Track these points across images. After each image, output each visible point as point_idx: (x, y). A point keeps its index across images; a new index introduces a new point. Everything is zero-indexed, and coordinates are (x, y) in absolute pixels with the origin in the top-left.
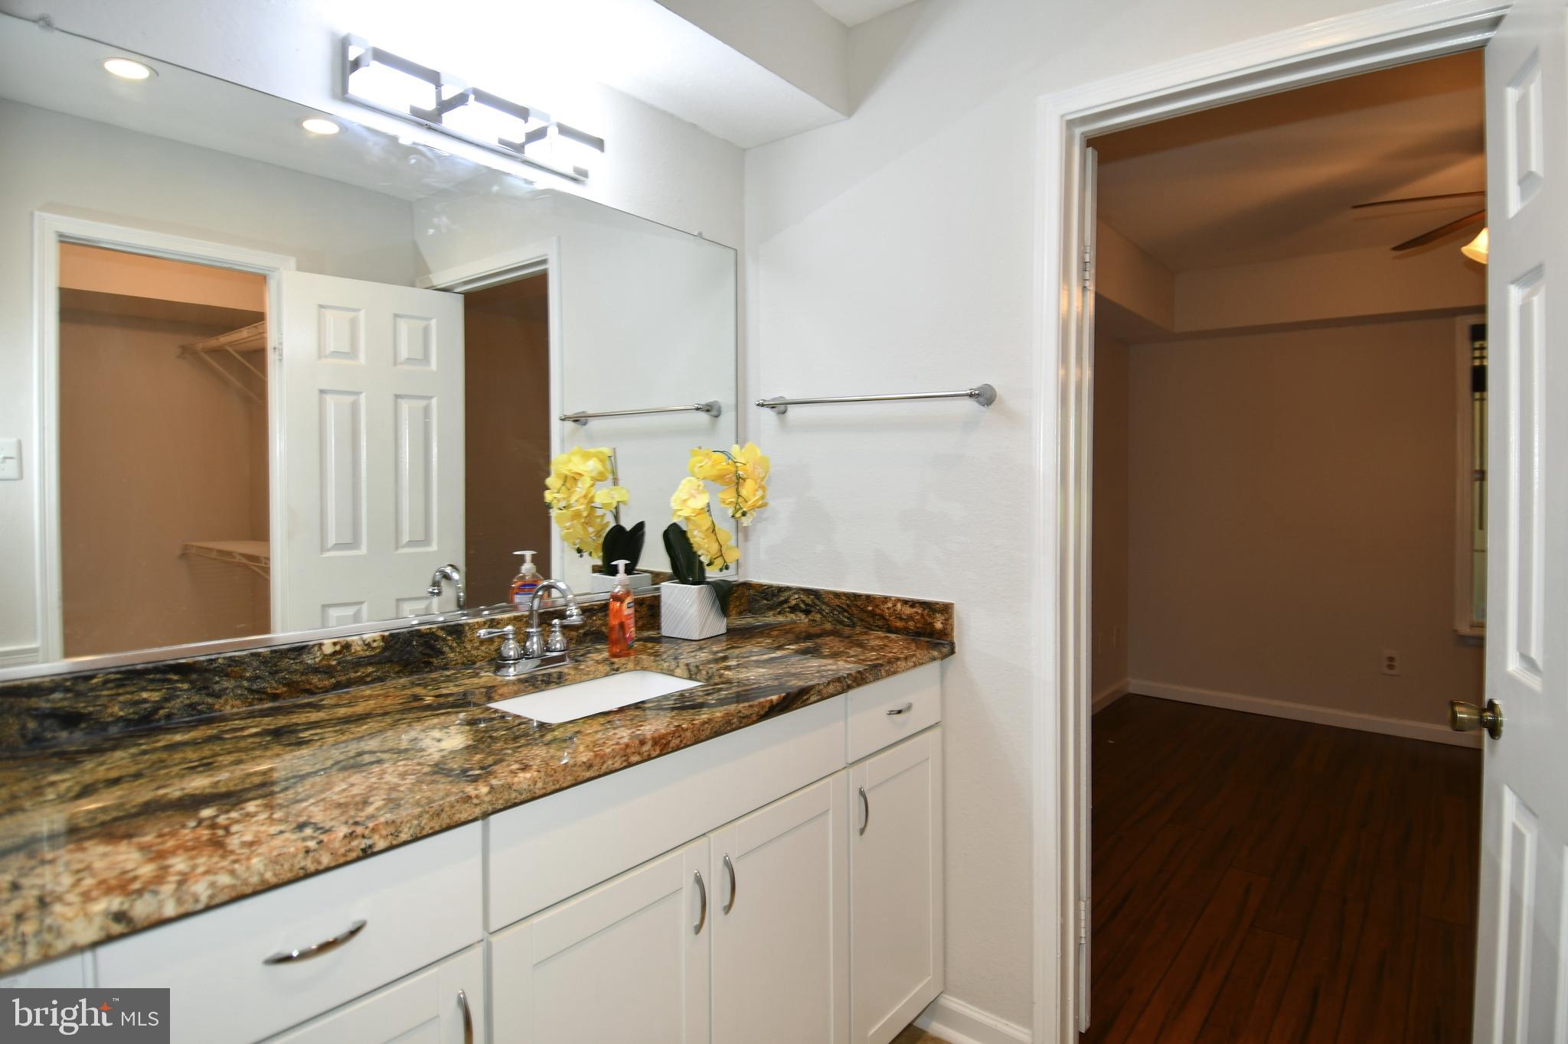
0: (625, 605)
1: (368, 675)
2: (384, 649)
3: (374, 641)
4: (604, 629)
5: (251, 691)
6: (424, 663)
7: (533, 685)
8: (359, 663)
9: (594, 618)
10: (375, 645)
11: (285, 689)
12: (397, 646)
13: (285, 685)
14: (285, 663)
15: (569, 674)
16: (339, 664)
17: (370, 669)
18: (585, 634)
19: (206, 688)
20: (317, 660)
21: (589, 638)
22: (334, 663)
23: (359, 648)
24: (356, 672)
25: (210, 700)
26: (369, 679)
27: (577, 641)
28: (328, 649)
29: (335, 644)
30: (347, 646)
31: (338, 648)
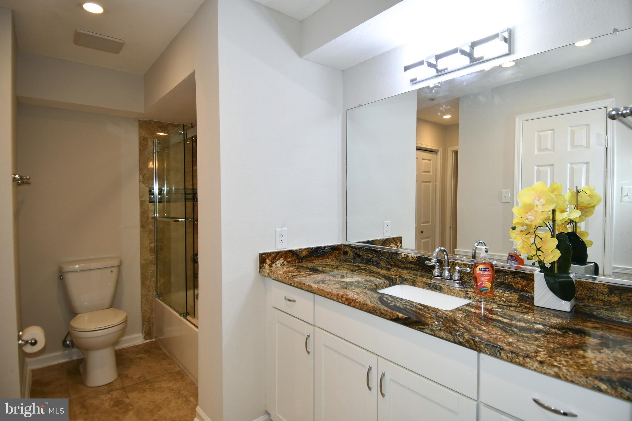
1: (413, 268)
2: (417, 261)
3: (414, 257)
4: (513, 284)
5: (387, 261)
6: (429, 269)
8: (410, 263)
9: (507, 277)
10: (415, 258)
11: (393, 264)
12: (421, 261)
13: (393, 263)
14: (393, 256)
16: (405, 261)
17: (413, 266)
18: (501, 283)
19: (379, 257)
20: (400, 258)
21: (503, 286)
22: (404, 260)
23: (410, 258)
24: (410, 265)
25: (379, 261)
26: (413, 269)
27: (496, 285)
28: (403, 256)
29: (405, 255)
30: (407, 256)
31: (405, 256)
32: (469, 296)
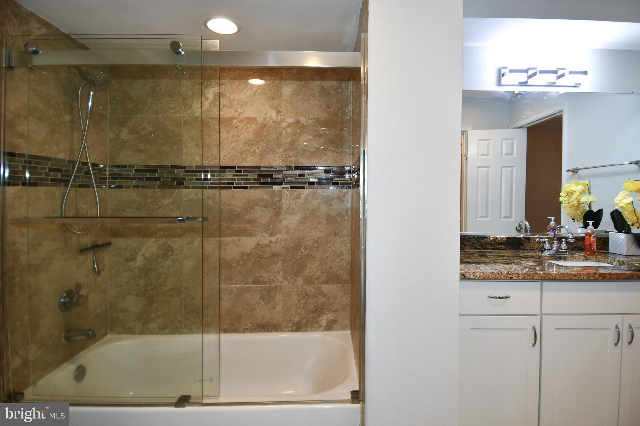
0: (592, 237)
1: (502, 248)
2: (506, 241)
3: (504, 238)
4: (583, 246)
5: (473, 246)
6: (518, 247)
7: (555, 258)
8: (500, 244)
9: (579, 242)
10: (504, 239)
11: (480, 247)
12: (510, 241)
13: (481, 246)
14: (481, 240)
15: (569, 257)
16: (494, 243)
17: (502, 246)
18: (575, 247)
19: (463, 243)
20: (489, 241)
21: (576, 249)
22: (493, 242)
23: (499, 240)
24: (499, 246)
25: (464, 247)
26: (502, 249)
27: (571, 249)
28: (491, 239)
29: (493, 237)
30: (496, 238)
31: (494, 238)
32: (587, 258)
